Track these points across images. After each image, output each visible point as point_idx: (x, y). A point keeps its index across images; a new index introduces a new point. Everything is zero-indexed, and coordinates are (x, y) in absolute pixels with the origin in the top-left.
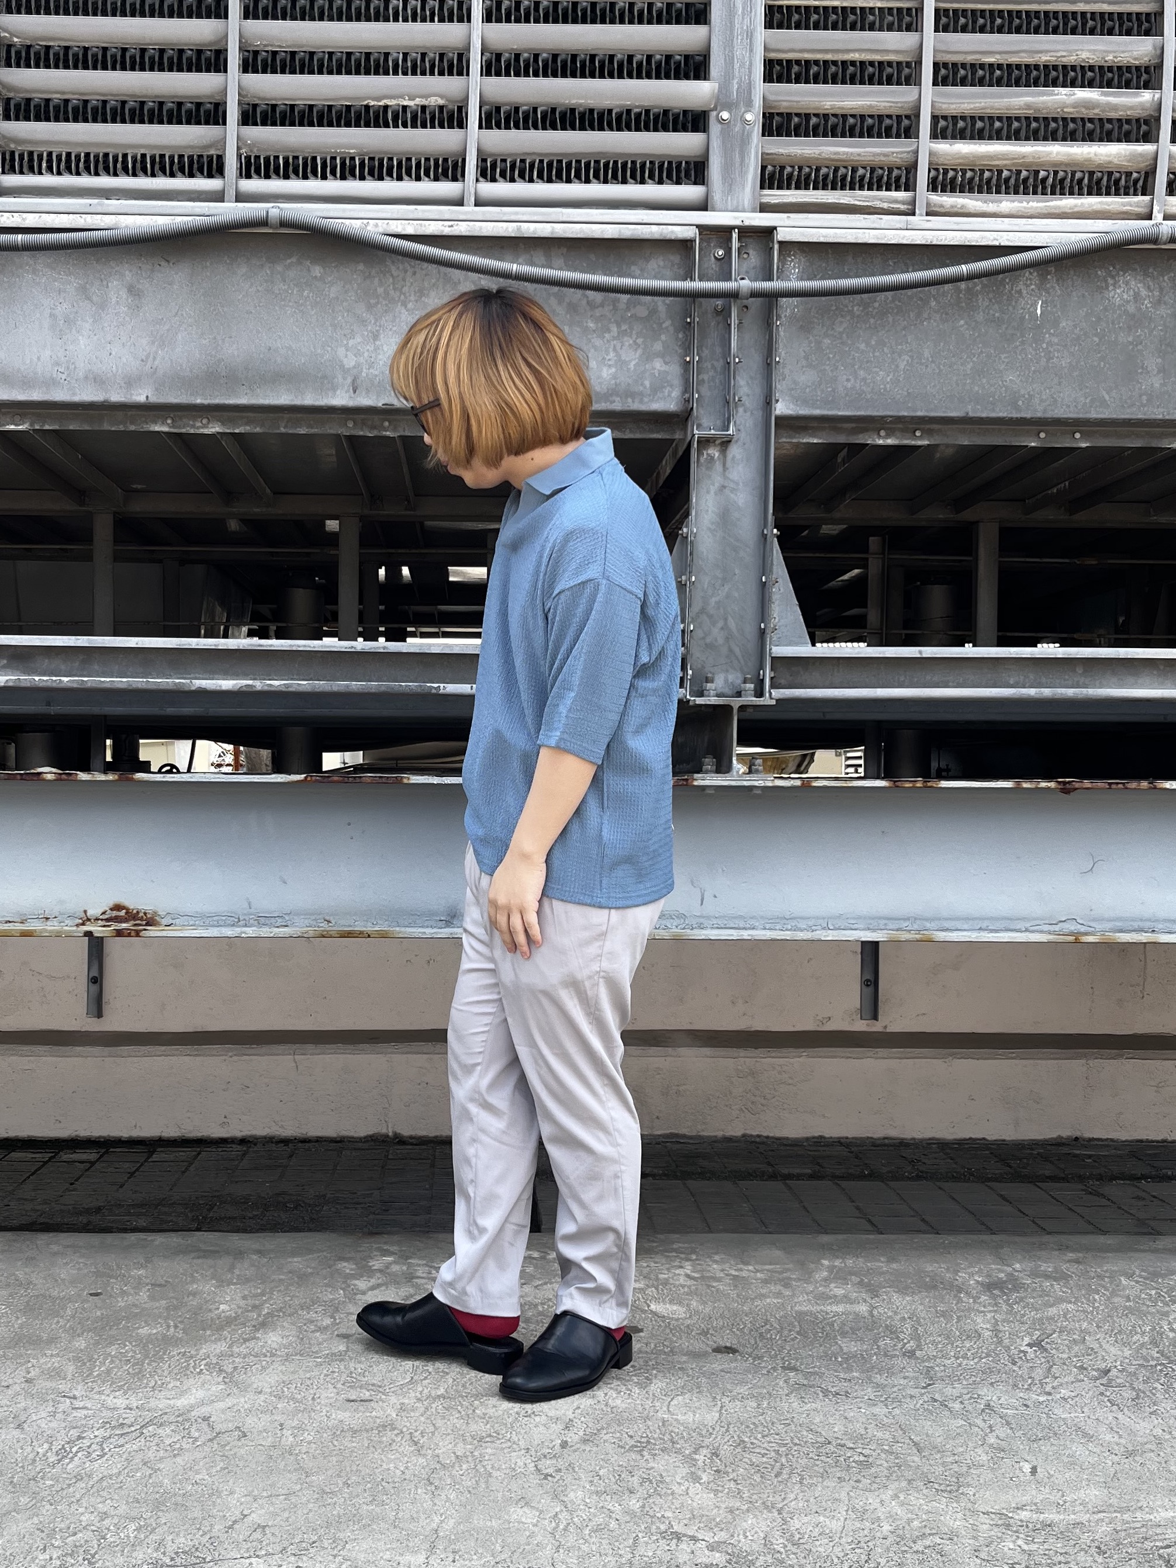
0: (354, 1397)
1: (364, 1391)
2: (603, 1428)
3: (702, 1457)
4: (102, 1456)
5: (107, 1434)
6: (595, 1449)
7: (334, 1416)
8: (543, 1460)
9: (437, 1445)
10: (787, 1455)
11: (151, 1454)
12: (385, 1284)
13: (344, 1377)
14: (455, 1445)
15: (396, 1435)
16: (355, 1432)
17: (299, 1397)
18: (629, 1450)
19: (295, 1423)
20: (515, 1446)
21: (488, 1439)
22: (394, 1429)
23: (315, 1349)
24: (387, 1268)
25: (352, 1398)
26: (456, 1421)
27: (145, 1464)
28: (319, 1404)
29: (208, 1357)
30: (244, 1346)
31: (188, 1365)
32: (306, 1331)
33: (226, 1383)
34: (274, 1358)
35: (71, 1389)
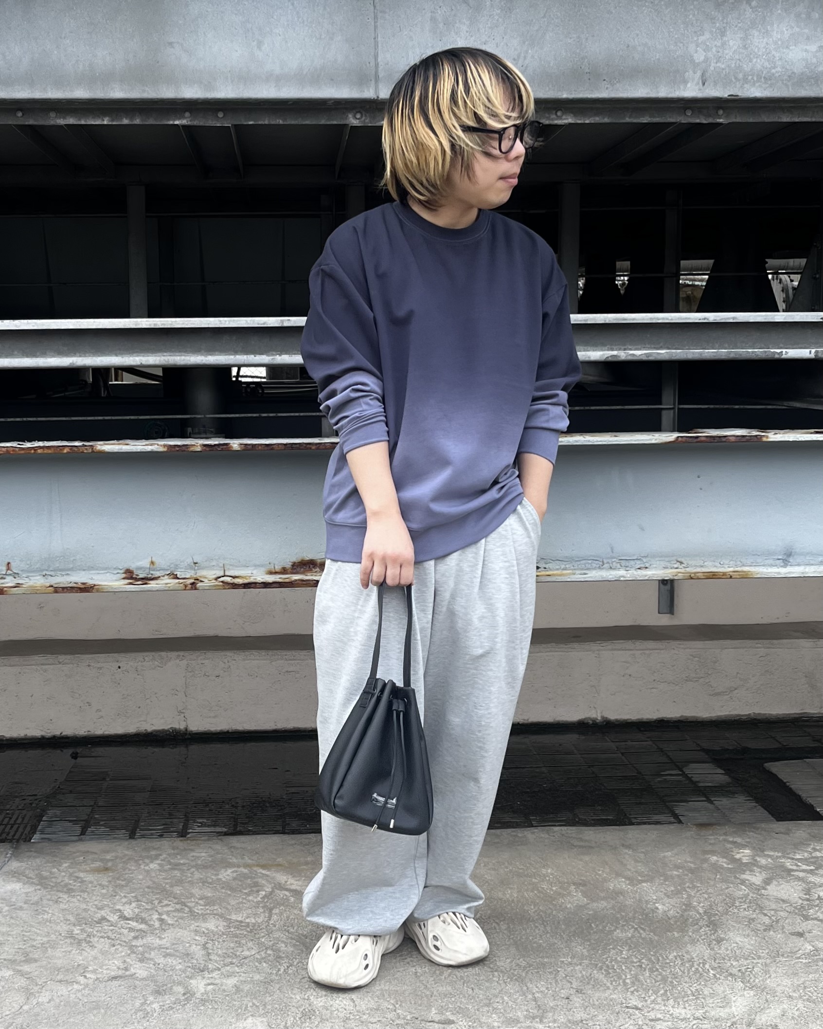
29: (704, 960)
30: (723, 948)
31: (697, 969)
32: (759, 930)
33: (751, 988)
34: (763, 961)
35: (626, 1000)
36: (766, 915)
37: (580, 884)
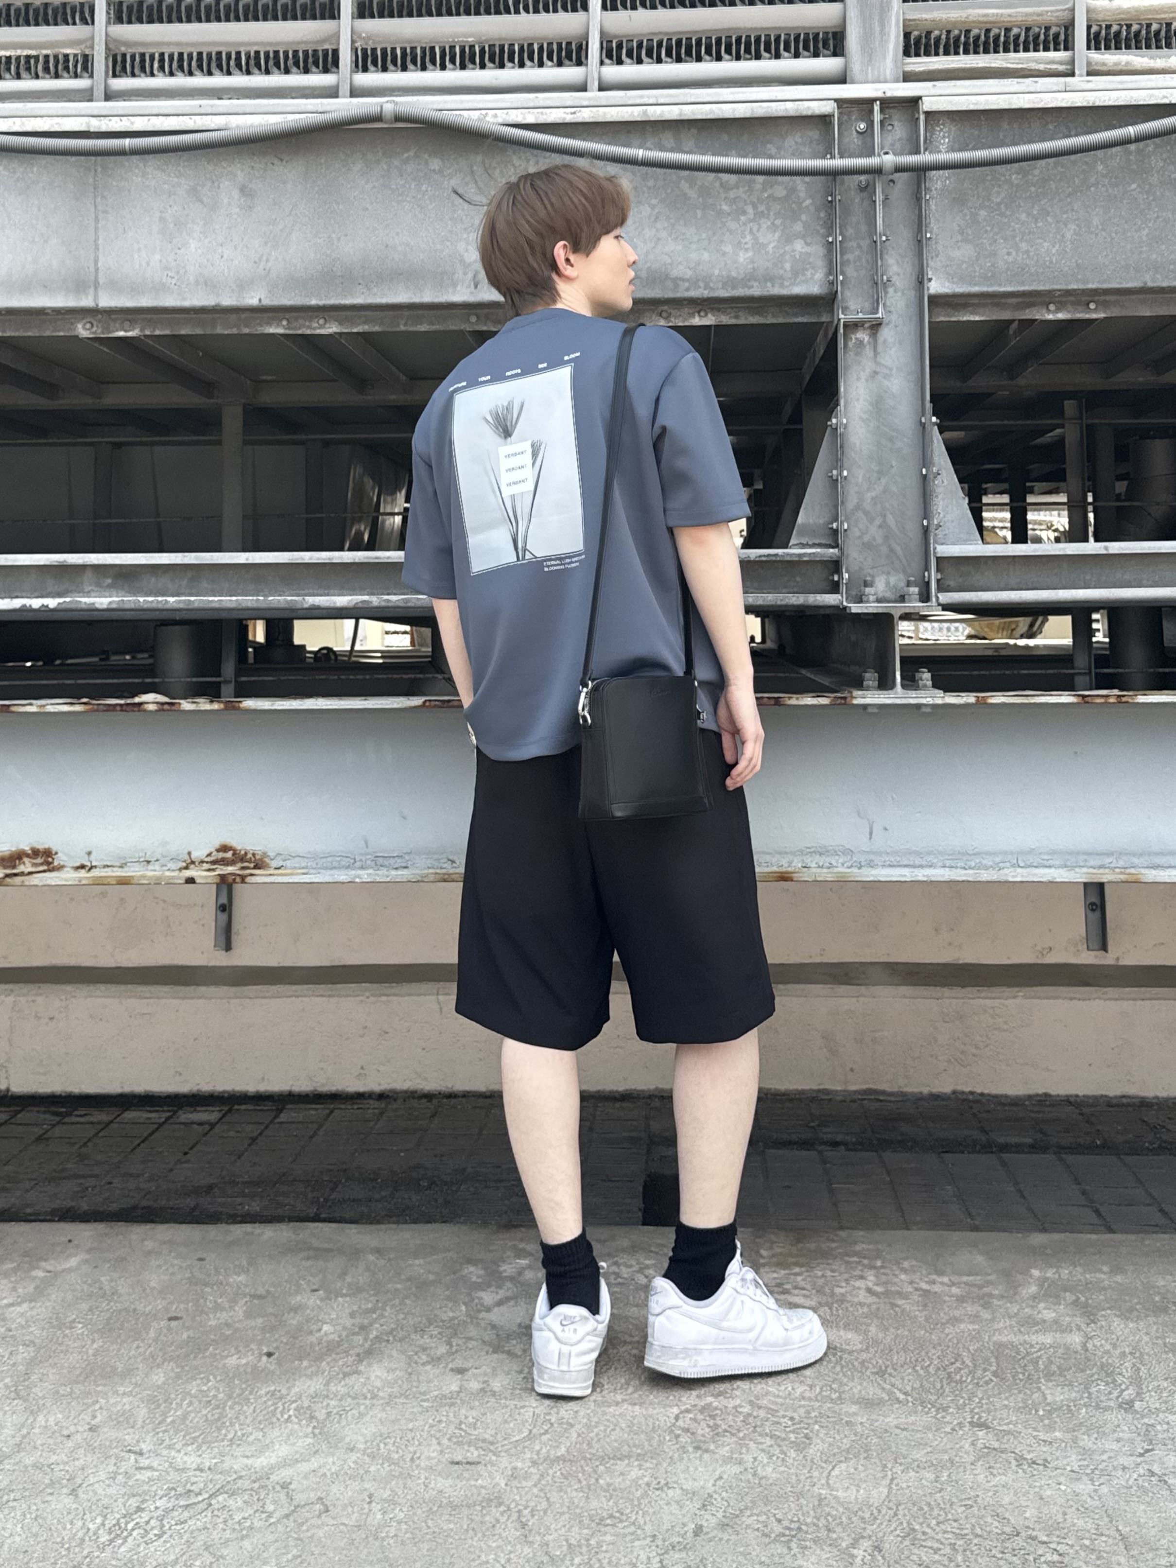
0: (459, 1458)
1: (472, 1449)
2: (746, 1508)
3: (861, 1552)
4: (159, 1536)
5: (170, 1505)
6: (733, 1537)
7: (432, 1485)
8: (672, 1552)
9: (548, 1528)
10: (965, 1550)
11: (215, 1535)
12: (514, 1298)
13: (451, 1429)
14: (569, 1530)
15: (502, 1514)
16: (454, 1507)
17: (396, 1456)
18: (775, 1541)
19: (386, 1494)
20: (639, 1532)
21: (609, 1521)
22: (501, 1504)
23: (423, 1388)
24: (520, 1273)
25: (456, 1460)
26: (574, 1494)
27: (206, 1549)
28: (417, 1466)
29: (300, 1398)
30: (343, 1383)
31: (276, 1409)
32: (416, 1363)
33: (315, 1435)
34: (375, 1401)
35: (138, 1441)
36: (449, 1344)
37: (260, 1297)
